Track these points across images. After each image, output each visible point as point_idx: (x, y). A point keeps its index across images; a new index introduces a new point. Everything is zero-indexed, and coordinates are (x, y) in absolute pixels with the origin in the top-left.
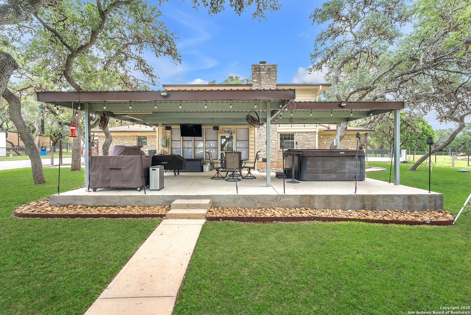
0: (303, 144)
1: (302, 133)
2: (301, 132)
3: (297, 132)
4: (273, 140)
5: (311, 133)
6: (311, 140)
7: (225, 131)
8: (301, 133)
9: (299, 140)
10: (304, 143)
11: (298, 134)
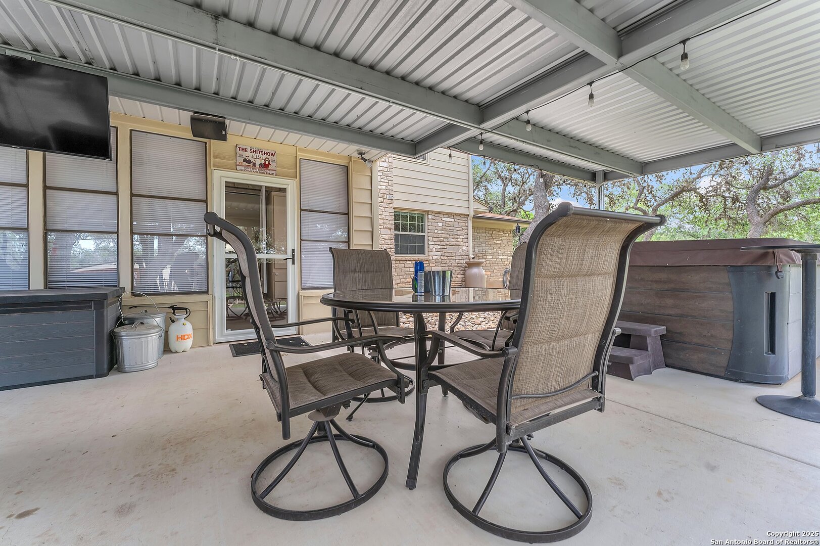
0: (444, 244)
1: (442, 216)
2: (439, 213)
3: (433, 212)
4: (385, 226)
5: (459, 218)
6: (459, 233)
7: (249, 162)
8: (440, 215)
9: (436, 231)
10: (445, 240)
11: (434, 217)
